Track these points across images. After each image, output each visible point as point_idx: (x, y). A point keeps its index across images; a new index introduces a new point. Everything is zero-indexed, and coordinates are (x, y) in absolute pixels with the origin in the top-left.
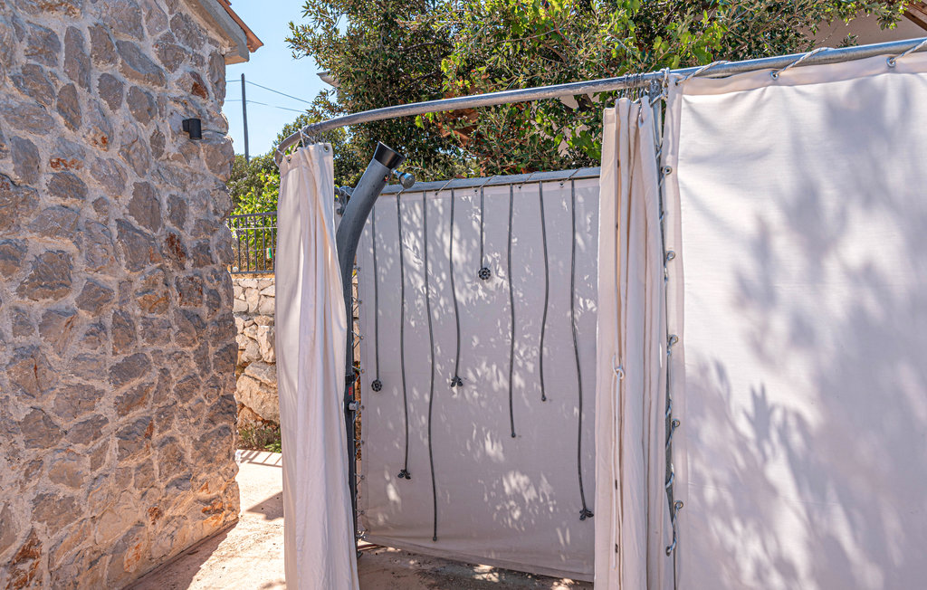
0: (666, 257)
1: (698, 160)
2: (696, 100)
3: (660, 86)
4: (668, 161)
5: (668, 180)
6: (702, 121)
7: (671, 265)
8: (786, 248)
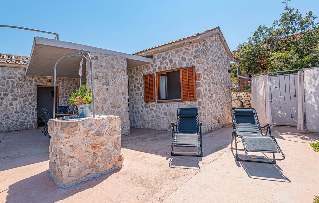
0: (304, 83)
1: (307, 75)
2: (307, 71)
3: (303, 70)
4: (304, 75)
5: (304, 77)
6: (307, 72)
7: (305, 84)
8: (313, 80)
